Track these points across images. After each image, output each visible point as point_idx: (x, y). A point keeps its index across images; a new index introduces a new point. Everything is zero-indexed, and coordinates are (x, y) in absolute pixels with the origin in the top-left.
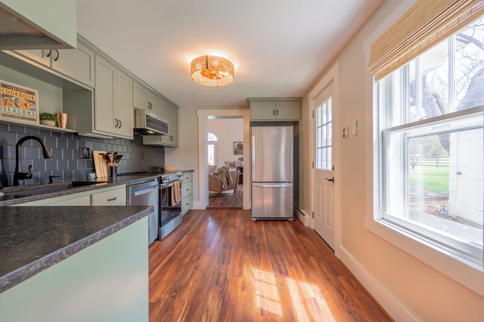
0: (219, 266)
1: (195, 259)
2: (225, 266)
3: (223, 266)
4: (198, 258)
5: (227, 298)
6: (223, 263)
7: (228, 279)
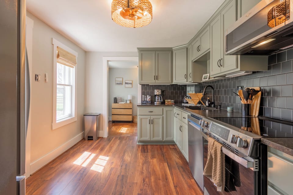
0: (126, 174)
1: (147, 180)
2: (122, 174)
3: (123, 174)
4: (144, 180)
5: (121, 160)
6: (123, 176)
7: (120, 166)
